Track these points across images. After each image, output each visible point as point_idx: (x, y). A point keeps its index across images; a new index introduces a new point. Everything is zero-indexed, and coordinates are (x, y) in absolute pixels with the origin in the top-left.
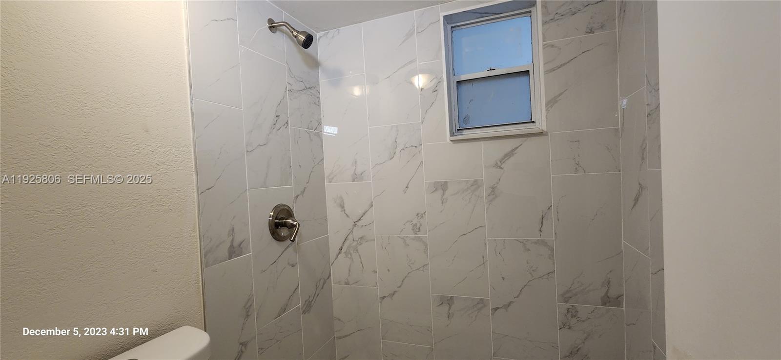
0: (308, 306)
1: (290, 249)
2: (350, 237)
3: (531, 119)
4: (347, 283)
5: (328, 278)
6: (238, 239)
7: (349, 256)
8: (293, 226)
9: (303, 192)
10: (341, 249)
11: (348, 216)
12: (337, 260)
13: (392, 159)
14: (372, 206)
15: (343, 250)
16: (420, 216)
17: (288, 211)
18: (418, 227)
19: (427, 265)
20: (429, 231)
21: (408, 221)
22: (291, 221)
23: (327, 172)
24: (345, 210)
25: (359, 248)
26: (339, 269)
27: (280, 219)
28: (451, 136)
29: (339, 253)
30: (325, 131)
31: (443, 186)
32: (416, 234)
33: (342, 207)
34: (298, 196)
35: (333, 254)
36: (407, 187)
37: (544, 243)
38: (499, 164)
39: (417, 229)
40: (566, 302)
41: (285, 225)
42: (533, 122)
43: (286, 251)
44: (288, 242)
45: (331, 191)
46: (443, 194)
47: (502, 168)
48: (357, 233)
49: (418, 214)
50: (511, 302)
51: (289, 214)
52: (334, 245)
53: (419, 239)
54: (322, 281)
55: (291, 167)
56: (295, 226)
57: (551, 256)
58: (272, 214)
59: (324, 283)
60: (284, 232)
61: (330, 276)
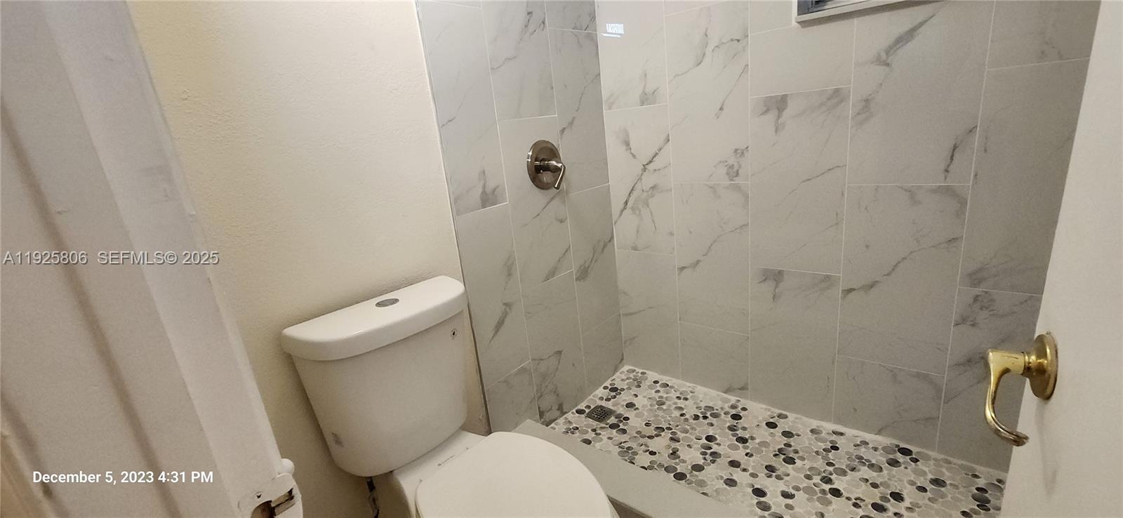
0: (583, 274)
1: (556, 202)
2: (639, 186)
4: (635, 249)
5: (610, 241)
6: (491, 185)
7: (637, 212)
8: (557, 170)
9: (571, 123)
10: (626, 203)
11: (634, 156)
12: (621, 217)
13: (700, 66)
14: (669, 140)
15: (629, 204)
16: (740, 153)
17: (552, 150)
18: (735, 169)
19: (746, 225)
20: (752, 175)
21: (720, 162)
22: (554, 163)
23: (605, 94)
24: (630, 149)
25: (650, 201)
26: (625, 229)
27: (541, 160)
28: (799, 14)
29: (625, 208)
30: (602, 30)
31: (778, 104)
32: (732, 180)
33: (627, 144)
34: (564, 129)
35: (616, 206)
36: (721, 109)
38: (884, 57)
39: (733, 173)
40: (975, 286)
41: (547, 168)
43: (551, 203)
44: (553, 191)
45: (613, 121)
46: (779, 117)
47: (888, 65)
48: (648, 181)
49: (736, 151)
50: (876, 282)
51: (553, 153)
52: (618, 193)
53: (737, 188)
54: (602, 244)
55: (552, 88)
56: (559, 169)
57: (961, 213)
58: (530, 153)
59: (605, 246)
60: (546, 177)
61: (612, 238)
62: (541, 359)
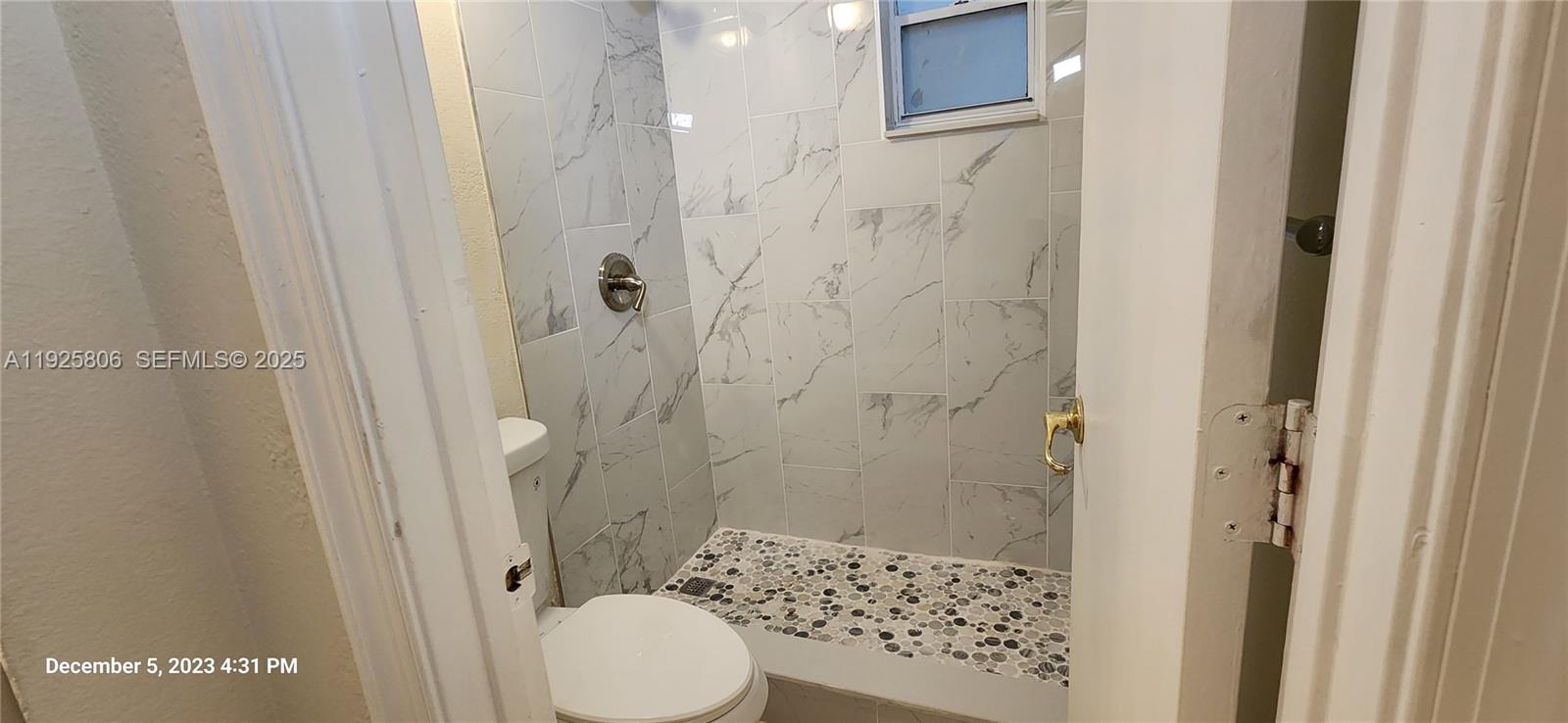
0: (667, 414)
1: (634, 324)
2: (727, 306)
3: (1027, 95)
4: (726, 381)
5: (695, 374)
6: (558, 308)
7: (727, 337)
8: (636, 287)
9: (647, 232)
10: (713, 327)
11: (721, 273)
12: (707, 345)
13: (790, 175)
14: (760, 254)
15: (717, 329)
16: (838, 268)
17: (627, 264)
18: (835, 286)
19: (851, 346)
20: (853, 293)
21: (819, 278)
22: (632, 280)
23: (682, 200)
24: (716, 264)
25: (742, 323)
26: (711, 360)
27: (616, 277)
28: (888, 129)
29: (711, 334)
30: (674, 123)
31: (874, 217)
32: (832, 298)
33: (712, 258)
34: (639, 239)
35: (700, 336)
36: (816, 221)
37: (1032, 305)
38: (967, 176)
39: (833, 290)
40: (1062, 394)
41: (623, 286)
42: (1030, 100)
43: (629, 327)
44: (632, 312)
45: (691, 230)
46: (876, 231)
47: (971, 184)
48: (738, 300)
49: (834, 266)
50: (980, 398)
51: (629, 270)
52: (701, 321)
53: (838, 306)
54: (686, 377)
55: (624, 192)
56: (640, 287)
57: (1043, 326)
58: (602, 269)
59: (689, 381)
60: (622, 297)
61: (697, 369)
62: (623, 523)
